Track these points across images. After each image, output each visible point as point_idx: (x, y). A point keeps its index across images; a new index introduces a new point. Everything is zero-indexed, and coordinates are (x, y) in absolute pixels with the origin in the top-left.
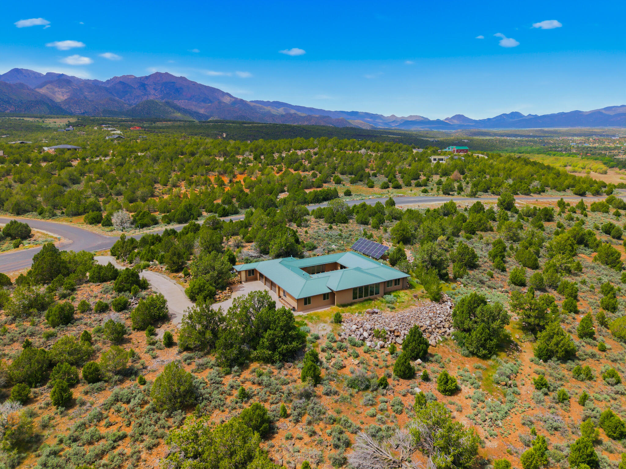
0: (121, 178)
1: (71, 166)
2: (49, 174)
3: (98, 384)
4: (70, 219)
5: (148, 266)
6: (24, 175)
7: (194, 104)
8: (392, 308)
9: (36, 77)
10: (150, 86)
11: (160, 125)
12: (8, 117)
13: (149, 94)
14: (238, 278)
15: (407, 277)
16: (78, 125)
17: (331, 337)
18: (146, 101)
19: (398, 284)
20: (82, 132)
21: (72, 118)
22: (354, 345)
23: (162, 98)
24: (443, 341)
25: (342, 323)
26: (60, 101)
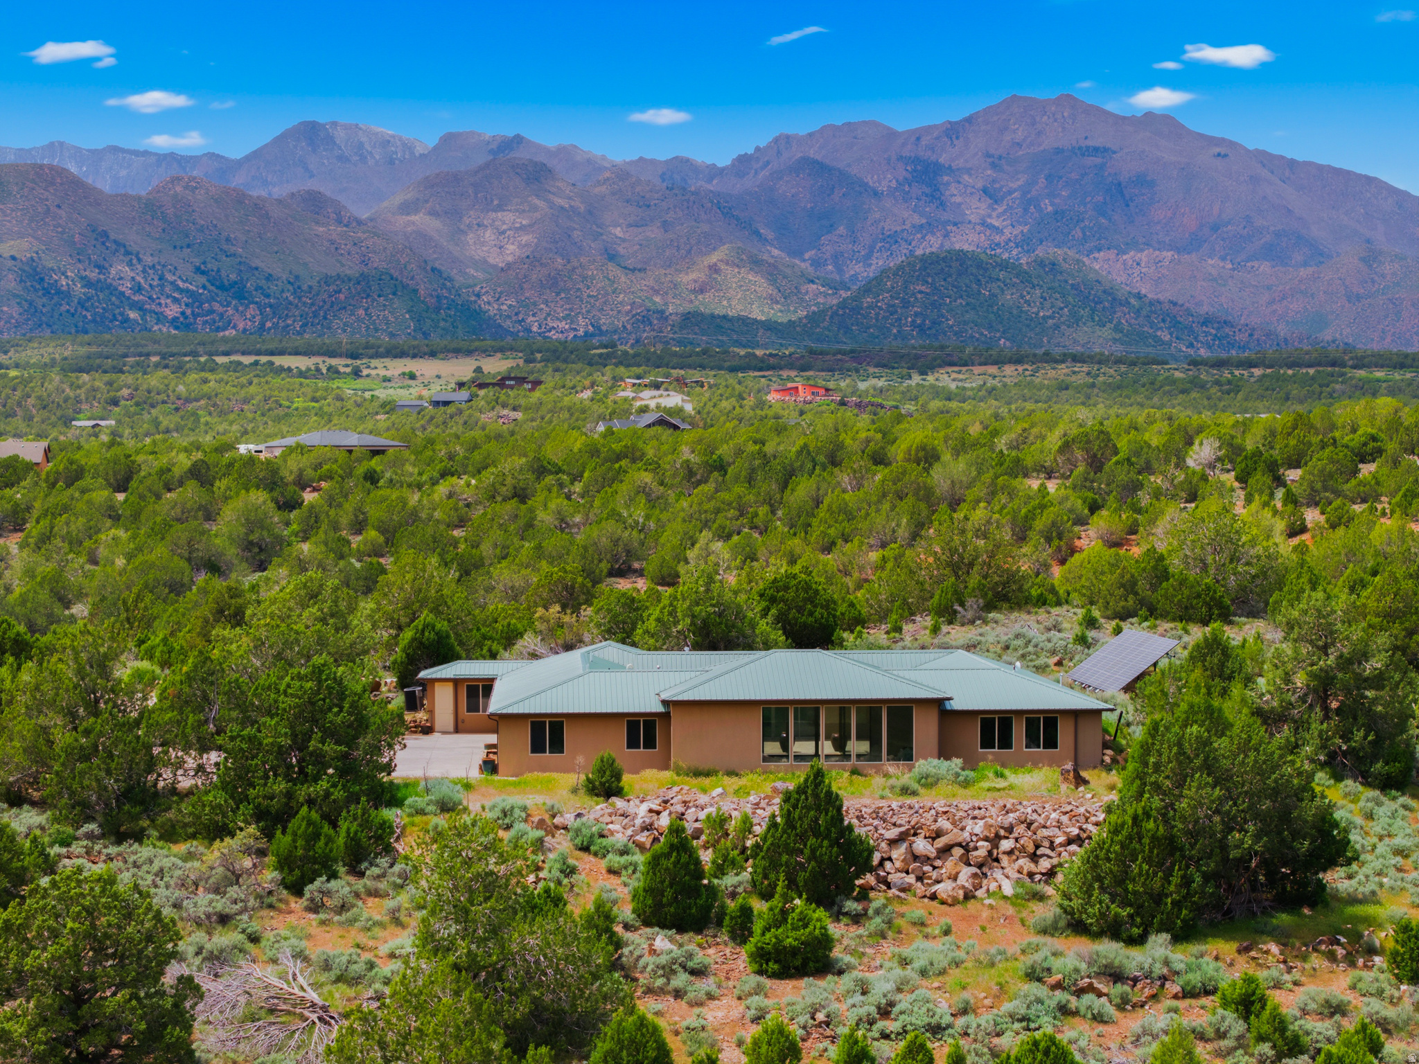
7: (1214, 272)
8: (905, 791)
9: (391, 162)
10: (966, 177)
11: (954, 380)
12: (211, 354)
13: (955, 224)
14: (421, 716)
15: (1097, 713)
16: (504, 379)
17: (500, 807)
18: (923, 259)
19: (1051, 743)
20: (505, 412)
21: (499, 355)
22: (585, 849)
23: (1025, 243)
24: (1016, 896)
25: (614, 799)
26: (480, 275)
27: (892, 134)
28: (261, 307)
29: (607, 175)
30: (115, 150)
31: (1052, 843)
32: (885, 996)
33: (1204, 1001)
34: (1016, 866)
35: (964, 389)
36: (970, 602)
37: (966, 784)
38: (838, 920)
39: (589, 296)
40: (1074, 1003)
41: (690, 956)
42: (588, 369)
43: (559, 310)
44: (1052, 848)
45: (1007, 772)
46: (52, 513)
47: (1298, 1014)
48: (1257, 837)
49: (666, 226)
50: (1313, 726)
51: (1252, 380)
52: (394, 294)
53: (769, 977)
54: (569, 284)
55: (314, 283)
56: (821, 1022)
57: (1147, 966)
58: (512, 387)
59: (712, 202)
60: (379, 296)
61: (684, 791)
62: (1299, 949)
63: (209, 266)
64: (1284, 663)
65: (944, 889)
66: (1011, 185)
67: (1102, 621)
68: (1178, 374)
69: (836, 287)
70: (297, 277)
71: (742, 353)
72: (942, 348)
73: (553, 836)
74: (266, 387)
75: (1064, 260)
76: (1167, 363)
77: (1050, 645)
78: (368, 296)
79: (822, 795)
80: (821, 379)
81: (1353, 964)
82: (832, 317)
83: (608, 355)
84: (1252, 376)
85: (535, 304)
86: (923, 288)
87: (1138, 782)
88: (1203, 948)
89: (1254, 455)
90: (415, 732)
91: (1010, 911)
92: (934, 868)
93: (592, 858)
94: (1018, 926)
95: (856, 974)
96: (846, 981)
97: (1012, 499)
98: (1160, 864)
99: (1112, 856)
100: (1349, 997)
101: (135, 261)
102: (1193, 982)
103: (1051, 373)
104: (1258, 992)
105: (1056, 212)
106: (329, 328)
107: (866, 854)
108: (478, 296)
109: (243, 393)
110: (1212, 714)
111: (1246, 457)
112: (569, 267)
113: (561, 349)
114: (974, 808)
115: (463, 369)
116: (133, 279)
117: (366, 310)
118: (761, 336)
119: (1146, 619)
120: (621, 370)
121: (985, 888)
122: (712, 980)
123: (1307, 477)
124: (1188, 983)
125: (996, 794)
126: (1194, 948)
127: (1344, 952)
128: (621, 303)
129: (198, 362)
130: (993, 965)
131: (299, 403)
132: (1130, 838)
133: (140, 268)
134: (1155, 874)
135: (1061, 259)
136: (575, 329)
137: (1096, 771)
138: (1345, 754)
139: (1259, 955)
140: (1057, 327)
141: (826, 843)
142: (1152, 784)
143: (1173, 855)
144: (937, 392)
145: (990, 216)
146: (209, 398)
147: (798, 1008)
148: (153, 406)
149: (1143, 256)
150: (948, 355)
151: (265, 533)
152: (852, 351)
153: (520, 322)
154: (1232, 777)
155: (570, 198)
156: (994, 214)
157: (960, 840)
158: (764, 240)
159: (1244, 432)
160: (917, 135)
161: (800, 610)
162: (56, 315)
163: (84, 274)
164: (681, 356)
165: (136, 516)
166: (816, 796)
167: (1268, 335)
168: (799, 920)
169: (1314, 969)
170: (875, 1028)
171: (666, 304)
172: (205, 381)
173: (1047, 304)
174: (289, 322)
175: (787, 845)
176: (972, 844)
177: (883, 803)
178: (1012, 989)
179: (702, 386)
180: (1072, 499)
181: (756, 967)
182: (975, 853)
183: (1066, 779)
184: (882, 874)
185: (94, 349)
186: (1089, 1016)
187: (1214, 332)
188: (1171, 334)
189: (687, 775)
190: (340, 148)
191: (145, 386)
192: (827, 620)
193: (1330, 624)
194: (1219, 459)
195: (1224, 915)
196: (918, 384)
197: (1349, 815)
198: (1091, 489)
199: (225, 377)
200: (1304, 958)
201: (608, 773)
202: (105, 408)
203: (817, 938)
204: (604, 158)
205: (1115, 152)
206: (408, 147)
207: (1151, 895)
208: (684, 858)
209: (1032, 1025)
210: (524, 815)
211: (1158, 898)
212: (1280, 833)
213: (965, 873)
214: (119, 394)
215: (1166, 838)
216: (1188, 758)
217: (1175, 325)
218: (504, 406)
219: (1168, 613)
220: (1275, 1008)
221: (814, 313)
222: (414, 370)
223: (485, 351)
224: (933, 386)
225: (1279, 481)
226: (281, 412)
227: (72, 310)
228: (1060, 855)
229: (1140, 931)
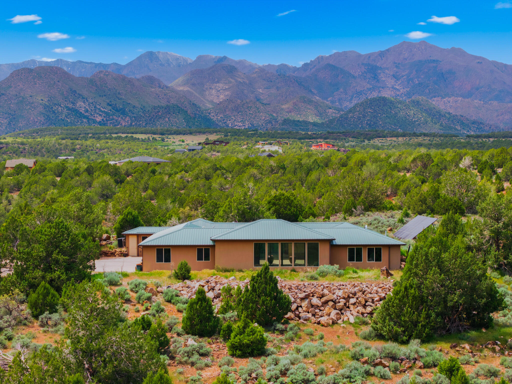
7: (477, 105)
8: (313, 278)
9: (179, 66)
10: (387, 71)
11: (380, 142)
12: (111, 133)
13: (383, 88)
14: (124, 249)
15: (398, 246)
16: (215, 141)
17: (134, 283)
18: (370, 100)
19: (379, 259)
20: (214, 153)
21: (215, 134)
22: (169, 301)
23: (408, 95)
24: (356, 323)
25: (186, 281)
26: (211, 106)
27: (360, 56)
28: (131, 118)
29: (257, 70)
30: (80, 62)
31: (373, 300)
32: (284, 366)
33: (433, 370)
34: (356, 310)
35: (384, 146)
36: (358, 207)
37: (340, 276)
38: (274, 333)
39: (250, 114)
40: (372, 370)
41: (201, 347)
42: (246, 138)
43: (239, 119)
44: (373, 302)
45: (358, 271)
46: (30, 184)
47: (475, 377)
48: (460, 296)
49: (278, 88)
50: (492, 252)
51: (490, 142)
52: (179, 113)
53: (237, 357)
54: (243, 110)
55: (150, 109)
56: (253, 378)
57: (407, 354)
58: (218, 145)
59: (295, 80)
60: (173, 113)
61: (218, 278)
62: (479, 347)
63: (112, 103)
64: (479, 226)
65: (324, 320)
66: (403, 74)
67: (412, 215)
68: (462, 140)
69: (339, 110)
70: (144, 107)
71: (303, 133)
72: (376, 131)
73: (156, 296)
74: (129, 145)
75: (422, 100)
76: (458, 137)
77: (388, 223)
78: (169, 113)
79: (268, 278)
80: (331, 141)
81: (503, 354)
82: (337, 121)
83: (254, 133)
84: (489, 141)
85: (230, 117)
86: (370, 110)
87: (409, 273)
88: (435, 346)
89: (485, 163)
90: (121, 256)
91: (352, 329)
92: (320, 310)
93: (172, 305)
94: (354, 336)
95: (274, 356)
96: (269, 359)
97: (392, 179)
98: (417, 309)
99: (395, 305)
100: (500, 368)
101: (86, 101)
102: (429, 361)
103: (416, 140)
104: (456, 365)
105: (419, 84)
106: (155, 125)
107: (287, 303)
108: (210, 113)
109: (120, 147)
110: (442, 243)
111: (482, 164)
112: (242, 103)
113: (237, 131)
114: (341, 285)
115: (202, 138)
116: (85, 107)
117: (169, 118)
118: (310, 127)
119: (430, 214)
120: (259, 138)
121: (342, 319)
122: (210, 358)
123: (505, 170)
124: (426, 361)
125: (352, 280)
126: (431, 346)
127: (499, 348)
128: (261, 116)
129: (106, 136)
130: (338, 352)
131: (141, 150)
132: (403, 297)
133: (87, 103)
134: (414, 313)
135: (420, 100)
136: (245, 126)
137: (397, 271)
138: (506, 265)
139: (461, 349)
140: (419, 125)
141: (269, 299)
142: (414, 273)
143: (422, 305)
144: (374, 147)
145: (395, 85)
146: (108, 149)
147: (244, 371)
148: (88, 152)
149: (451, 99)
150: (378, 134)
151: (109, 191)
152: (343, 132)
153: (225, 123)
154: (449, 270)
155: (243, 79)
156: (397, 84)
157: (332, 298)
158: (313, 94)
159: (482, 155)
160: (369, 56)
161: (285, 208)
162: (57, 120)
163: (67, 105)
164: (281, 134)
165: (62, 185)
166: (266, 278)
167: (496, 127)
168: (251, 332)
169: (485, 356)
170: (278, 380)
171: (277, 116)
172: (107, 143)
173: (416, 116)
174: (141, 123)
175: (252, 299)
176: (337, 300)
177: (302, 283)
178: (344, 363)
179: (287, 144)
180: (415, 178)
181: (231, 352)
182: (338, 304)
183: (383, 274)
184: (297, 313)
185: (69, 132)
186: (379, 376)
187: (477, 126)
188: (461, 127)
189: (222, 271)
190: (161, 61)
191: (85, 144)
192: (296, 212)
193: (499, 209)
194: (472, 164)
195: (447, 332)
196: (367, 144)
197: (505, 290)
198: (423, 175)
199: (115, 141)
200: (481, 351)
201: (184, 269)
202: (70, 152)
203: (258, 340)
204: (256, 64)
205: (441, 62)
206: (185, 60)
207: (412, 322)
208: (204, 304)
209: (352, 380)
210: (144, 287)
211: (415, 324)
212: (472, 296)
213: (333, 313)
214: (76, 147)
215: (419, 297)
216: (430, 261)
217: (462, 124)
218: (214, 151)
219: (439, 212)
220: (463, 373)
221: (331, 120)
222: (184, 139)
223: (210, 132)
224: (372, 145)
225: (495, 172)
226: (134, 154)
227: (63, 119)
228: (376, 305)
229: (407, 338)
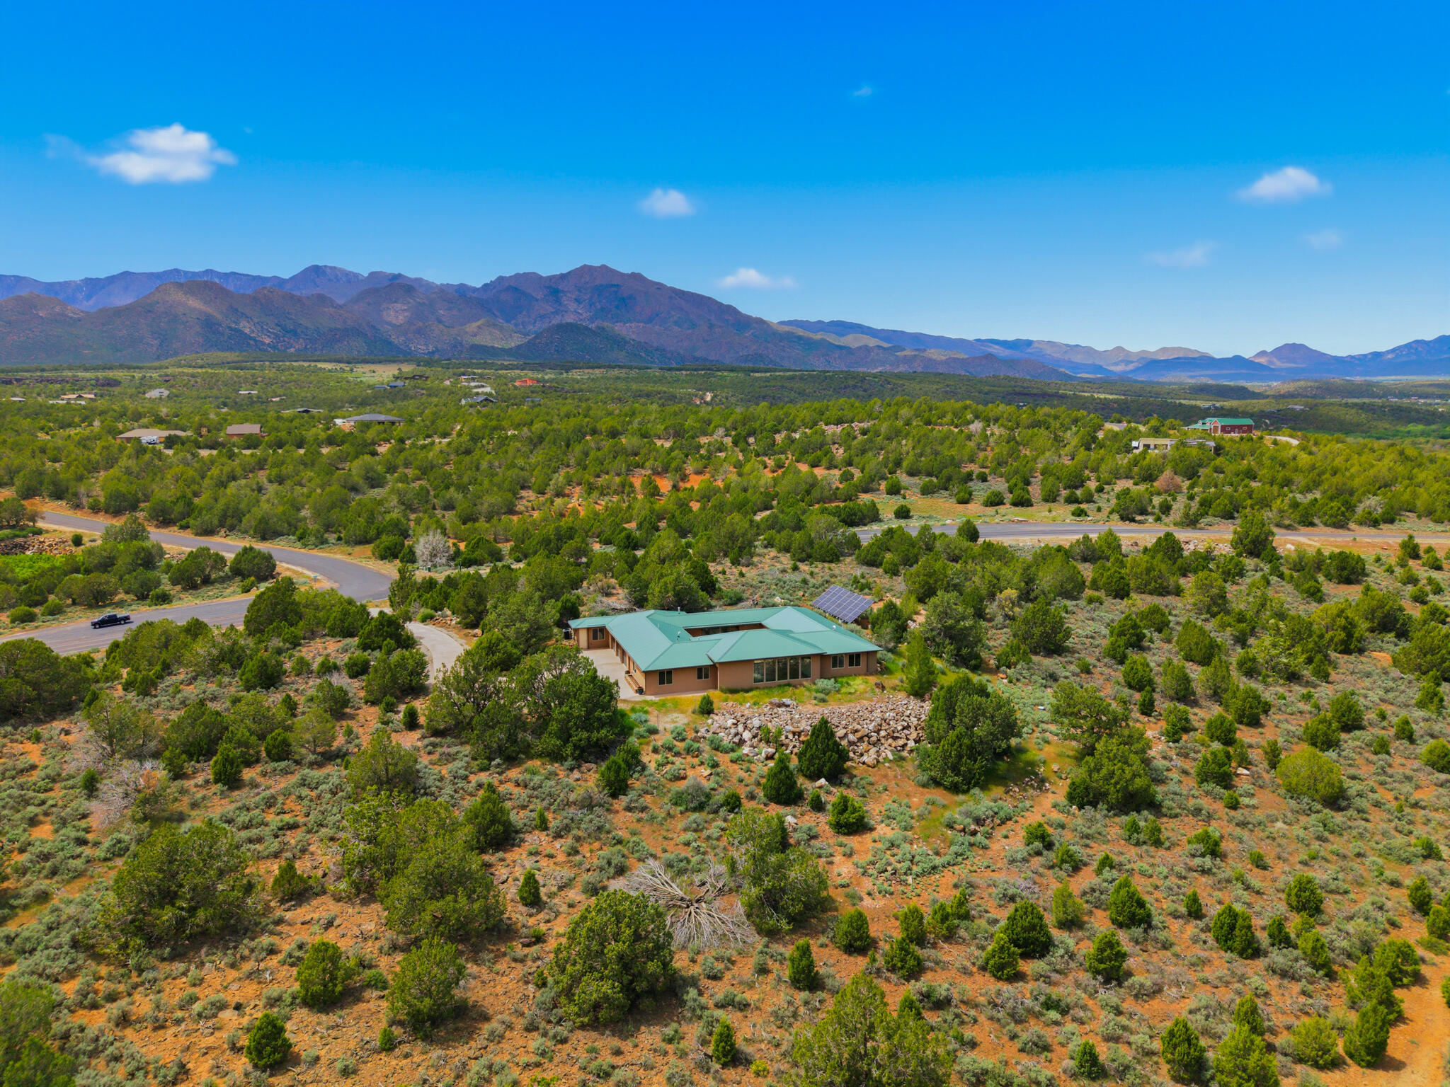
0: (460, 477)
1: (374, 454)
2: (333, 467)
3: (283, 764)
4: (349, 549)
5: (431, 617)
6: (287, 469)
7: (658, 331)
8: (822, 700)
10: (569, 294)
12: (290, 361)
13: (566, 312)
15: (876, 651)
16: (414, 376)
18: (557, 326)
19: (858, 664)
21: (406, 364)
22: (716, 749)
23: (592, 320)
24: (895, 759)
25: (712, 715)
26: (390, 328)
28: (304, 340)
35: (583, 379)
37: (846, 696)
43: (422, 342)
49: (459, 310)
52: (358, 335)
55: (325, 331)
56: (892, 873)
59: (475, 301)
60: (352, 336)
62: (1021, 785)
63: (280, 322)
66: (584, 297)
68: (657, 374)
69: (525, 335)
70: (318, 328)
72: (572, 362)
75: (606, 326)
78: (348, 336)
81: (1041, 790)
85: (412, 339)
86: (557, 337)
91: (898, 770)
96: (876, 833)
101: (249, 320)
105: (601, 308)
106: (337, 351)
108: (390, 336)
112: (424, 326)
115: (394, 369)
116: (249, 327)
117: (348, 342)
118: (501, 354)
120: (456, 370)
125: (853, 696)
128: (445, 339)
130: (924, 816)
132: (958, 747)
133: (251, 323)
155: (422, 299)
156: (579, 308)
158: (497, 317)
160: (551, 278)
163: (229, 325)
171: (463, 340)
172: (292, 374)
173: (603, 343)
174: (317, 346)
181: (836, 830)
189: (727, 693)
190: (328, 275)
194: (725, 435)
196: (566, 377)
205: (622, 287)
221: (519, 346)
222: (374, 369)
223: (401, 363)
225: (747, 443)
